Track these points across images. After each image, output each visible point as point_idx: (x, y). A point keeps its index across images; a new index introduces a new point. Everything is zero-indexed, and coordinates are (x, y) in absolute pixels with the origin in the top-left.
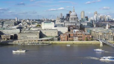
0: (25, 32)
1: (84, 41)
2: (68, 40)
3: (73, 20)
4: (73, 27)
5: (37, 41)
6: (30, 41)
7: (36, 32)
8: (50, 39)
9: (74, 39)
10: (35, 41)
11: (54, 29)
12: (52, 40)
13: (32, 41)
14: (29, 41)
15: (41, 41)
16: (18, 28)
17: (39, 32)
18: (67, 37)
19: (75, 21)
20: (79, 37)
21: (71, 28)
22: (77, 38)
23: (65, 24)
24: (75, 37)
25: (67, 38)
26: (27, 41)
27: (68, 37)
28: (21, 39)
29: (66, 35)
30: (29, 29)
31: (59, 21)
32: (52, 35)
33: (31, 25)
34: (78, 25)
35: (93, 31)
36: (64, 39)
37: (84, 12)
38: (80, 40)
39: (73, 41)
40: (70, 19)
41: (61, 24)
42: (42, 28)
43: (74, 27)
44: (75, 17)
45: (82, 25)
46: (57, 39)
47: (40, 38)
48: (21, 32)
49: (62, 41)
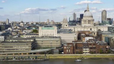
0: (11, 41)
1: (98, 54)
2: (74, 53)
3: (87, 23)
4: (85, 33)
5: (27, 54)
6: (17, 54)
7: (28, 41)
8: (48, 52)
9: (84, 51)
10: (24, 54)
11: (57, 36)
12: (51, 52)
13: (20, 54)
14: (15, 54)
15: (35, 53)
16: (2, 35)
17: (32, 40)
18: (72, 49)
19: (90, 25)
20: (91, 48)
21: (82, 34)
22: (87, 49)
23: (74, 29)
24: (84, 48)
25: (74, 50)
26: (12, 54)
27: (74, 48)
28: (4, 52)
29: (71, 45)
30: (19, 36)
31: (67, 24)
32: (52, 44)
33: (24, 31)
34: (95, 30)
35: (112, 39)
36: (68, 51)
37: (106, 12)
38: (92, 53)
39: (82, 55)
40: (82, 22)
41: (70, 29)
42: (38, 35)
43: (87, 33)
44: (90, 19)
45: (99, 30)
46: (58, 51)
47: (32, 49)
48: (6, 41)
49: (65, 53)
